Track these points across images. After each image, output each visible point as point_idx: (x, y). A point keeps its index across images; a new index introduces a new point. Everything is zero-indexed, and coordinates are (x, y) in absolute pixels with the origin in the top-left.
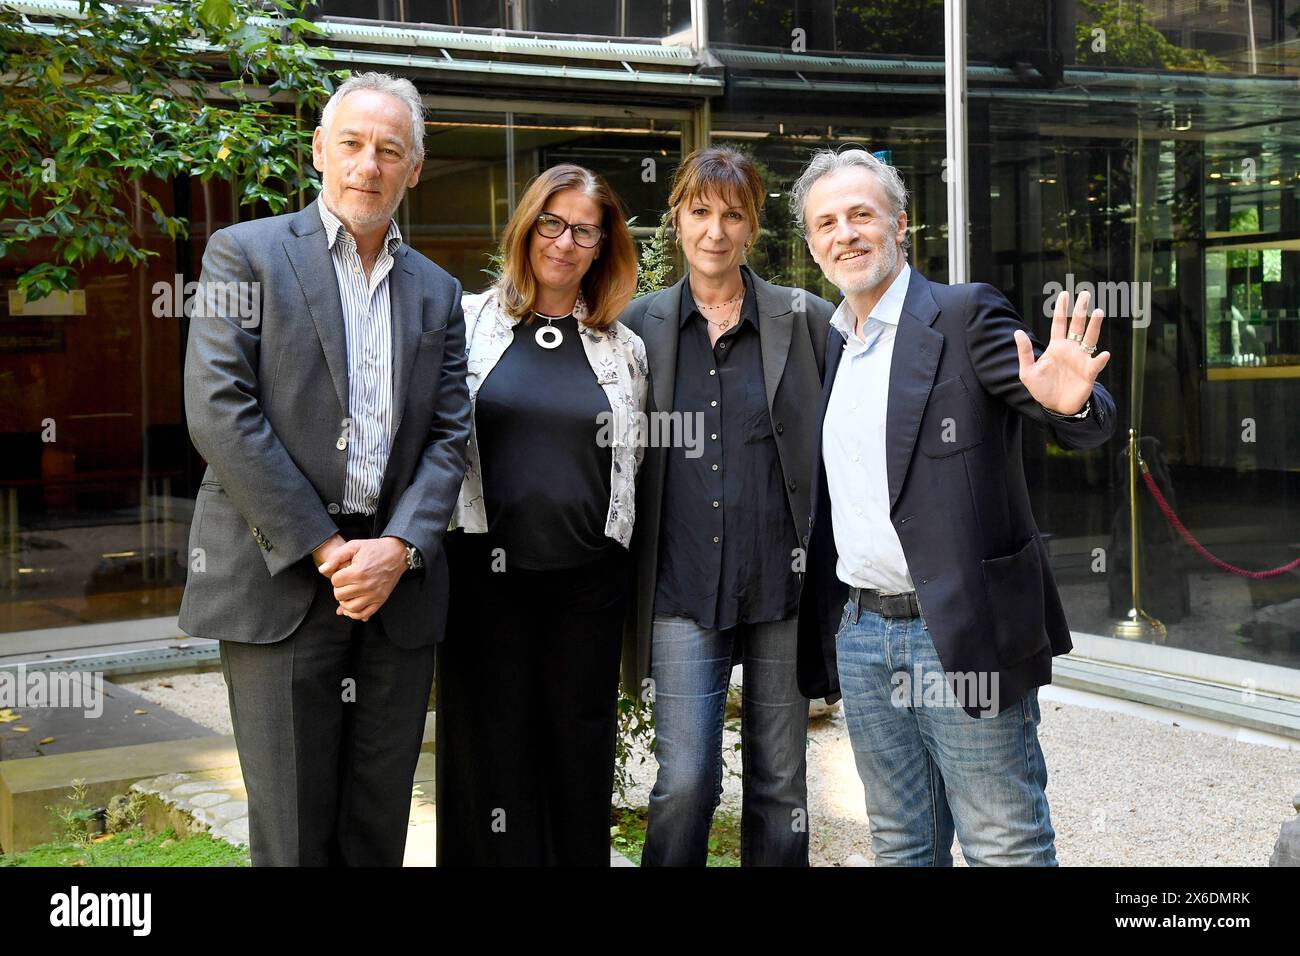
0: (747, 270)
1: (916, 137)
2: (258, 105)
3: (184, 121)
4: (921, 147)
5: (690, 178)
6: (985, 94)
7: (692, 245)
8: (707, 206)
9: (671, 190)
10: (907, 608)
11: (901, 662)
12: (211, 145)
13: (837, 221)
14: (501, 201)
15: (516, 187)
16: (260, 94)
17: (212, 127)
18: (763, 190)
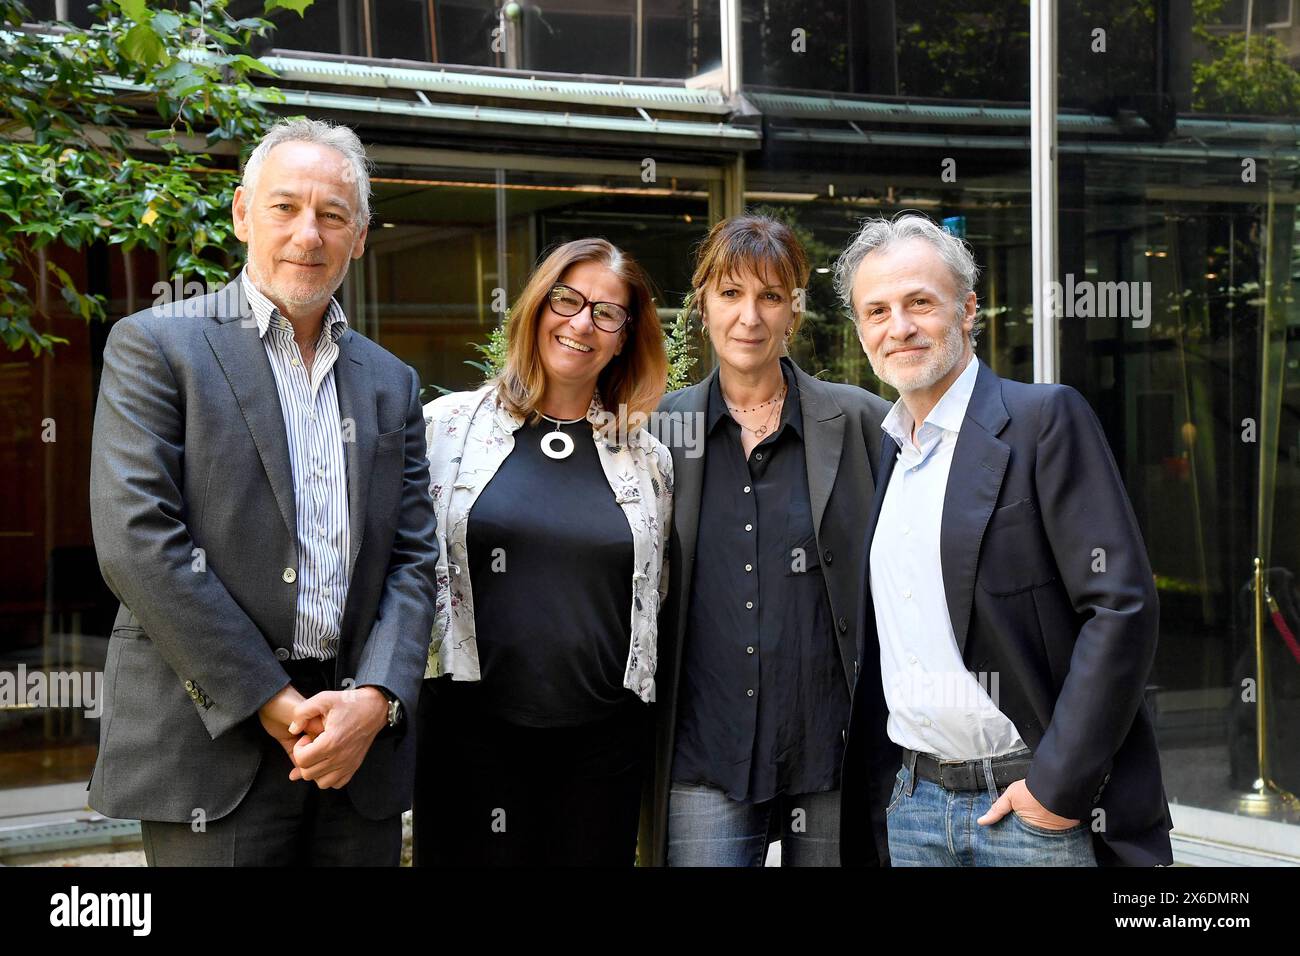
0: (789, 364)
1: (995, 200)
2: (193, 159)
3: (102, 176)
4: (1001, 213)
5: (718, 251)
6: (1079, 148)
7: (722, 334)
8: (739, 286)
9: (695, 268)
10: (972, 780)
11: (964, 845)
12: (135, 207)
13: (890, 309)
14: (490, 276)
15: (508, 259)
16: (195, 143)
17: (135, 184)
18: (807, 267)
